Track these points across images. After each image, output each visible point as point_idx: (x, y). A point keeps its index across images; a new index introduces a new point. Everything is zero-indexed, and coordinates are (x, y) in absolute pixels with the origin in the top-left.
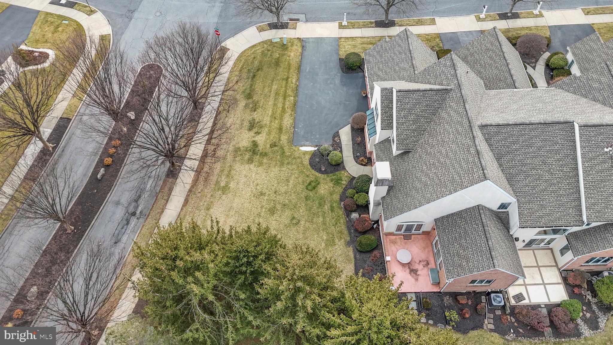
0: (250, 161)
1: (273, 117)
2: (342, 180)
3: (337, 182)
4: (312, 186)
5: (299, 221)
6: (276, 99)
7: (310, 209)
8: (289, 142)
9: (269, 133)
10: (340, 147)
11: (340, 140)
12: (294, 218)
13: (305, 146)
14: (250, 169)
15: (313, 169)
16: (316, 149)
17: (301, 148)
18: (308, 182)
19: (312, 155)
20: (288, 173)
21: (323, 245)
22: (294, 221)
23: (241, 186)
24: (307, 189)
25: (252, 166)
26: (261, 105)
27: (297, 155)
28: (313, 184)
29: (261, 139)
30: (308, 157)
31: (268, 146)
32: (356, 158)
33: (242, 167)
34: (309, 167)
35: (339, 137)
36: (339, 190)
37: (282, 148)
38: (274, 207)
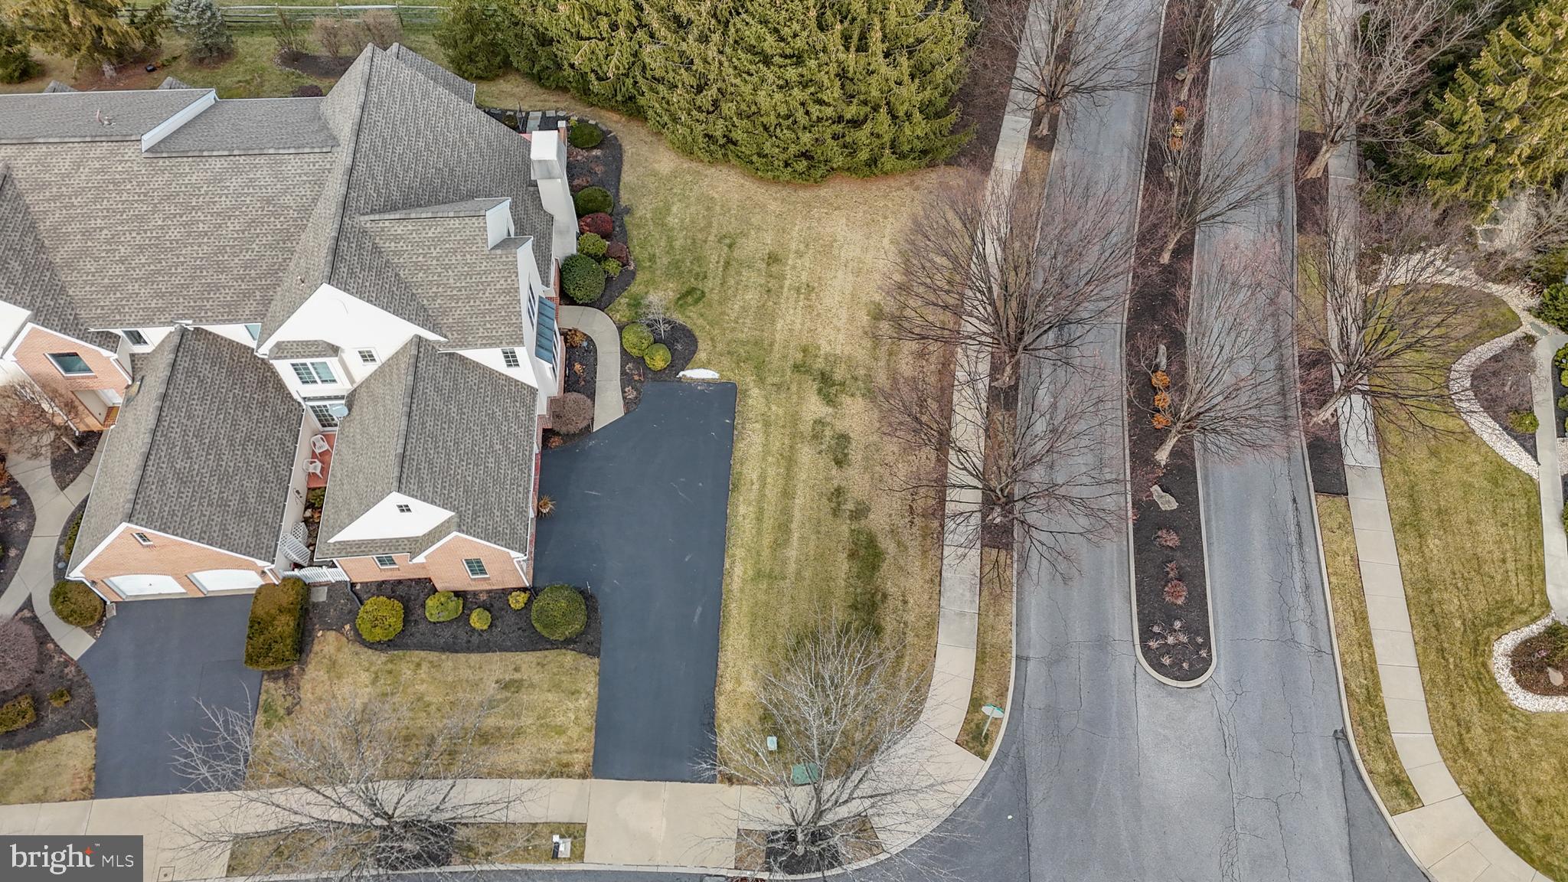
0: (833, 360)
1: (790, 461)
2: (629, 305)
3: (636, 304)
4: (690, 296)
5: (719, 241)
6: (786, 512)
7: (698, 259)
8: (746, 390)
9: (795, 419)
10: (627, 374)
11: (624, 392)
12: (730, 246)
13: (708, 383)
14: (829, 342)
15: (689, 331)
16: (681, 374)
17: (716, 376)
18: (701, 305)
19: (690, 360)
20: (744, 323)
21: (674, 209)
22: (727, 241)
23: (844, 314)
24: (703, 292)
25: (825, 348)
26: (824, 500)
27: (726, 361)
28: (690, 299)
29: (814, 407)
30: (702, 355)
31: (794, 388)
32: (591, 349)
33: (848, 350)
34: (697, 334)
35: (624, 398)
36: (635, 288)
37: (761, 380)
38: (768, 264)
